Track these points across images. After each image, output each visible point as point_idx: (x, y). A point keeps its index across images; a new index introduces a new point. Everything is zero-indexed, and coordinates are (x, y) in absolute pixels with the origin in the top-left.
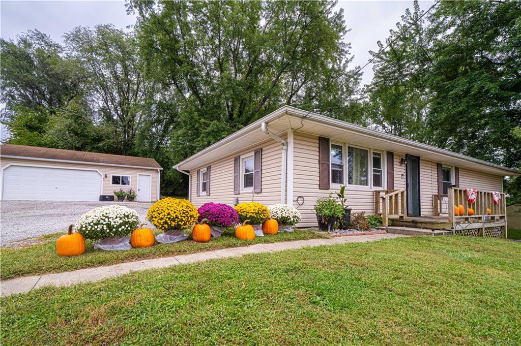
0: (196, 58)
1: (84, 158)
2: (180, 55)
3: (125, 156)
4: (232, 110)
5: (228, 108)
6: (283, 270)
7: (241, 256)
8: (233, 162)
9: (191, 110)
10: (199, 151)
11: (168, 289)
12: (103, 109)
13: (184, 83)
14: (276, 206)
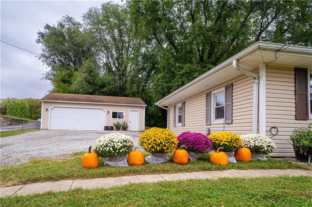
0: (172, 14)
1: (95, 100)
2: (160, 14)
3: (120, 97)
4: (203, 53)
5: (199, 51)
6: (261, 196)
7: (216, 179)
8: (205, 97)
9: (168, 57)
10: (175, 90)
11: (159, 200)
12: (106, 64)
13: (163, 36)
14: (248, 136)
